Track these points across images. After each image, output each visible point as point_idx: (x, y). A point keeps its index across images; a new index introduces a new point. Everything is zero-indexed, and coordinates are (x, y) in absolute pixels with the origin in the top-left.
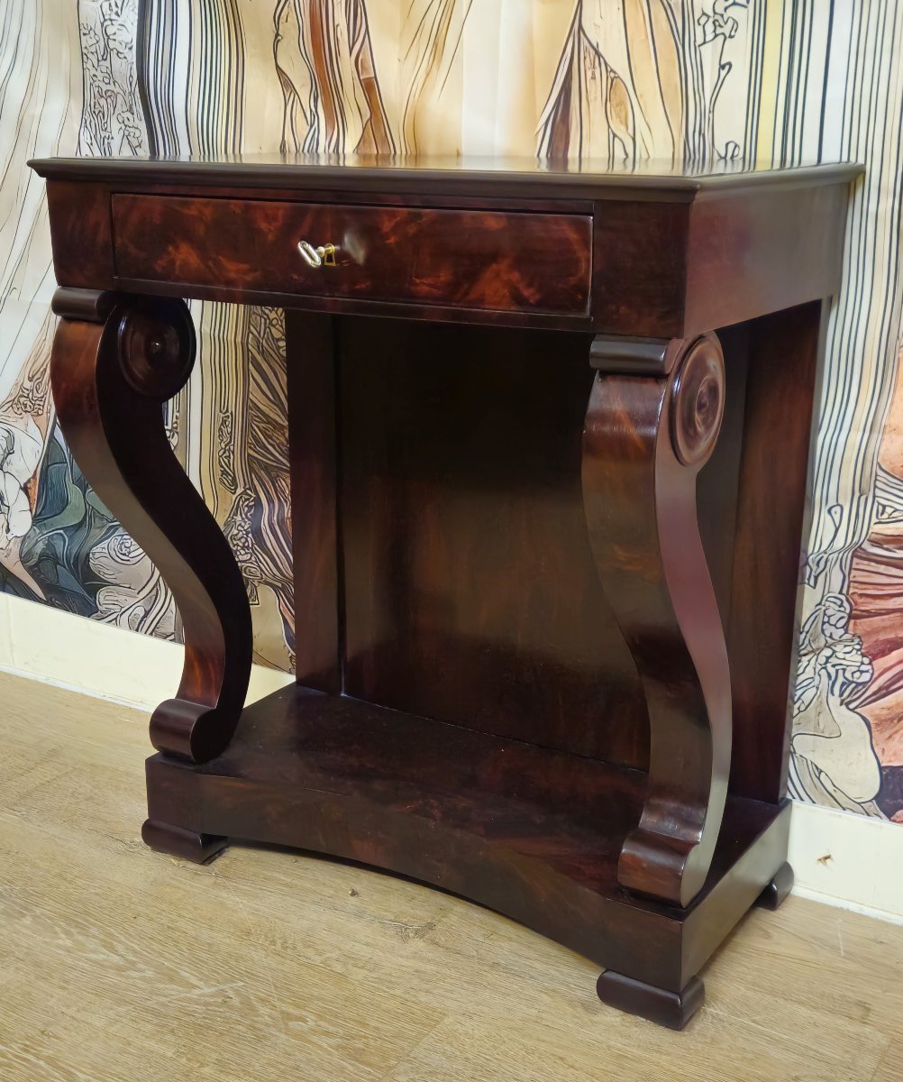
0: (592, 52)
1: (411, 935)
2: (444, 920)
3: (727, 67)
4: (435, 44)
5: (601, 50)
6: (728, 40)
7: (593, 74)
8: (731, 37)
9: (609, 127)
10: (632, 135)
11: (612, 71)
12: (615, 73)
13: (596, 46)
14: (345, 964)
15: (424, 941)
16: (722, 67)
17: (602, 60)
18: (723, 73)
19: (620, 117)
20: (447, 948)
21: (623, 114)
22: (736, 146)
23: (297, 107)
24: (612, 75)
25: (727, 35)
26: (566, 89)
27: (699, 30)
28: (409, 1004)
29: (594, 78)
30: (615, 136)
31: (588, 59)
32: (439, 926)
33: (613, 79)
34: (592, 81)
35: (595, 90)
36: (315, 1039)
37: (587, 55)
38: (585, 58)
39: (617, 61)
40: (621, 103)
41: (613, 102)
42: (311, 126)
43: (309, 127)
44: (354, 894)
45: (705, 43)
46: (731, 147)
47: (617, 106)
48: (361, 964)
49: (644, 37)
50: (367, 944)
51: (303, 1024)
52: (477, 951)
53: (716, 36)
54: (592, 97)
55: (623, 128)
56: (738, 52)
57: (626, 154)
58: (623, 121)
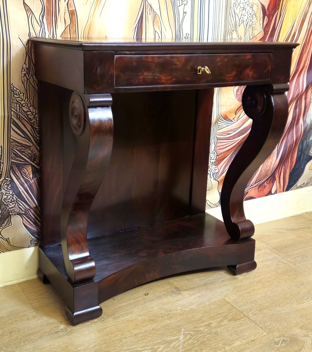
0: (149, 6)
3: (185, 13)
5: (152, 6)
6: (185, 5)
7: (150, 13)
8: (186, 5)
9: (154, 29)
10: (161, 31)
11: (155, 12)
12: (156, 13)
16: (184, 13)
17: (152, 9)
18: (184, 14)
20: (191, 289)
21: (158, 25)
22: (188, 34)
23: (34, 19)
24: (155, 13)
25: (185, 4)
26: (141, 17)
27: (178, 2)
29: (150, 14)
30: (156, 31)
31: (148, 8)
33: (155, 15)
34: (150, 15)
35: (150, 17)
38: (147, 8)
40: (158, 22)
41: (156, 21)
42: (41, 27)
43: (40, 27)
45: (179, 6)
46: (187, 35)
49: (164, 3)
53: (182, 4)
54: (149, 20)
55: (158, 29)
56: (188, 9)
57: (159, 37)
58: (158, 27)
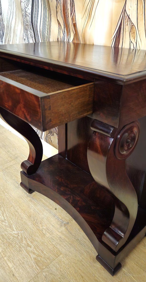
1: (63, 225)
2: (71, 222)
4: (89, 14)
5: (130, 17)
7: (127, 24)
9: (130, 39)
10: (136, 42)
11: (132, 23)
12: (133, 24)
13: (128, 15)
14: (46, 231)
15: (65, 228)
17: (130, 20)
19: (133, 37)
20: (69, 231)
23: (61, 29)
24: (132, 24)
28: (55, 248)
29: (127, 25)
30: (131, 42)
31: (126, 19)
32: (70, 224)
33: (132, 26)
35: (127, 28)
36: (31, 254)
37: (126, 18)
38: (125, 19)
39: (134, 20)
40: (134, 33)
41: (132, 32)
43: (63, 35)
44: (56, 209)
47: (133, 33)
48: (49, 232)
49: (142, 13)
50: (53, 226)
51: (30, 248)
52: (75, 234)
54: (126, 31)
55: (134, 40)
57: (134, 48)
58: (134, 38)
